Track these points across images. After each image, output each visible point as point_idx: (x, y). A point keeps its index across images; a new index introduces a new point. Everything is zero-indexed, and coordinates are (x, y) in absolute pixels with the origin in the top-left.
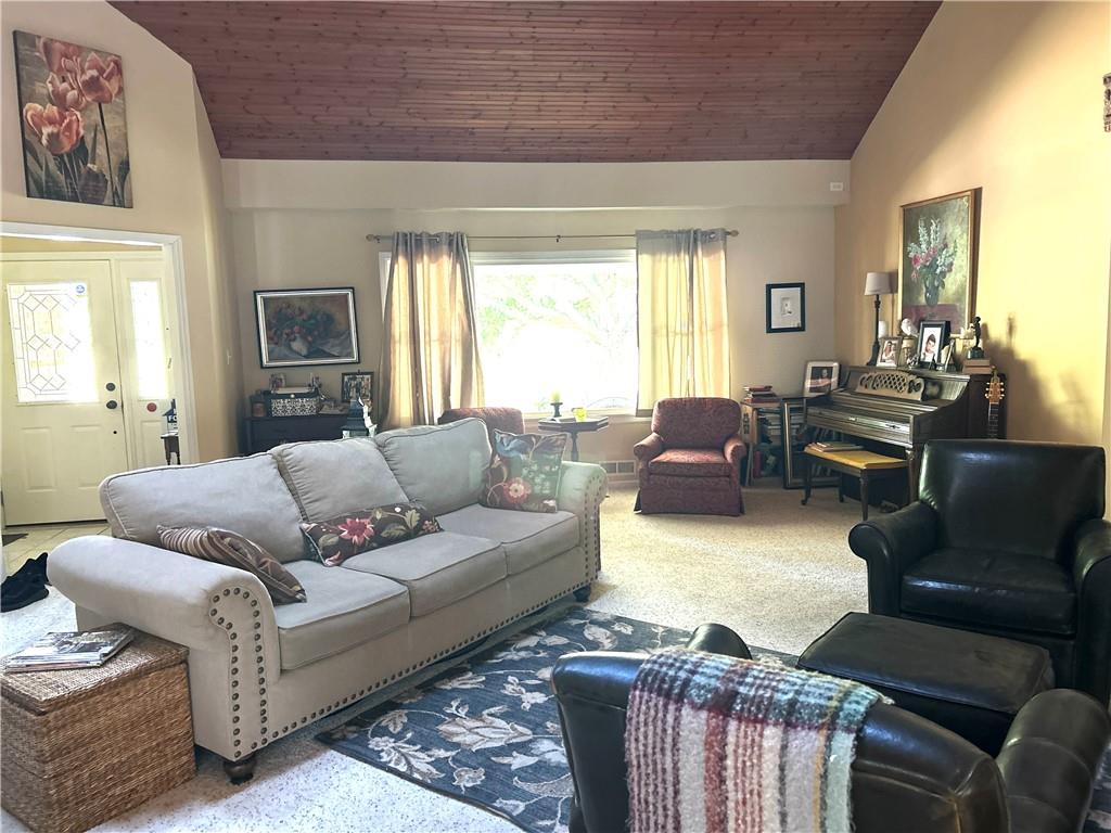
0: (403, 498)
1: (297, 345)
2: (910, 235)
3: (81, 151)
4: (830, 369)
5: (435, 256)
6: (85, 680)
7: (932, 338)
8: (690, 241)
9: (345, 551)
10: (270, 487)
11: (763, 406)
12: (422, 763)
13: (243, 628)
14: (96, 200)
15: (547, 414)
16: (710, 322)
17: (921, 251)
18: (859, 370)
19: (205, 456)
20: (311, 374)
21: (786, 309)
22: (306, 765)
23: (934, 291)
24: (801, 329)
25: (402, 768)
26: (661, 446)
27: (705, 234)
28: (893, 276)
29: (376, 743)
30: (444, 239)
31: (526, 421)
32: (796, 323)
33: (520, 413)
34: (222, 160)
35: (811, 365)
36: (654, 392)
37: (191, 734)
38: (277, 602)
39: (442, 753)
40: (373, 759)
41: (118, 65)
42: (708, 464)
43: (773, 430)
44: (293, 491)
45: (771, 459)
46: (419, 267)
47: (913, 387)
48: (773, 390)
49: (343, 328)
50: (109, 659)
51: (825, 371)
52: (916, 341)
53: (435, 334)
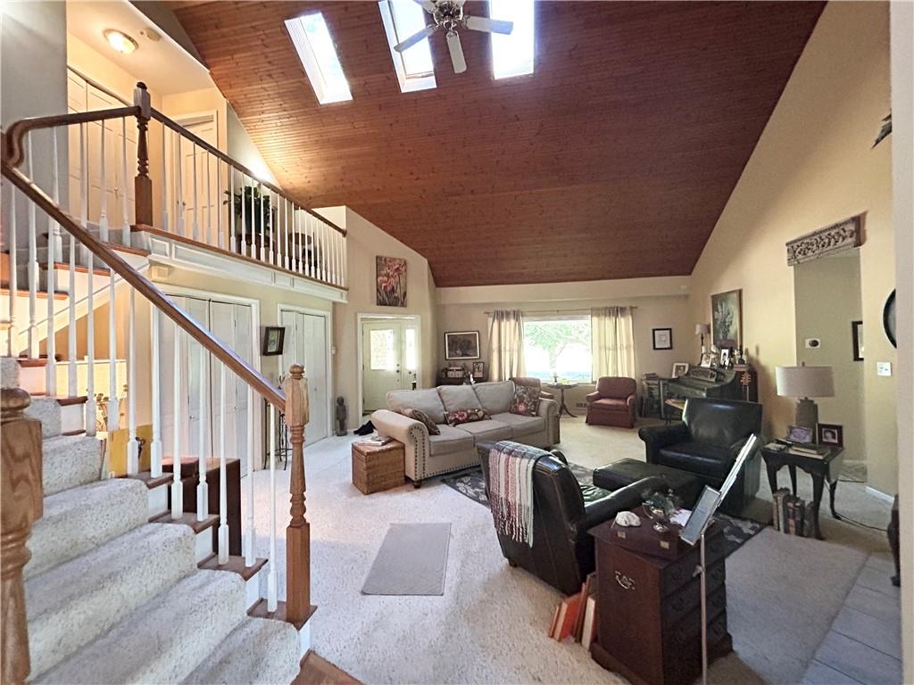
0: (480, 406)
1: (458, 352)
2: (715, 309)
3: (393, 290)
4: (684, 367)
5: (508, 319)
6: (377, 449)
7: (725, 354)
8: (617, 311)
9: (457, 422)
10: (435, 399)
11: (650, 382)
12: (471, 492)
13: (419, 438)
14: (396, 305)
15: (552, 382)
16: (625, 345)
17: (719, 316)
18: (695, 367)
19: (424, 388)
20: (462, 362)
21: (663, 339)
22: (436, 487)
23: (726, 333)
24: (671, 348)
25: (464, 492)
26: (599, 397)
27: (621, 308)
28: (708, 327)
29: (458, 484)
30: (512, 313)
32: (668, 345)
33: (539, 380)
34: (438, 289)
35: (675, 364)
36: (600, 372)
37: (404, 471)
38: (430, 434)
39: (478, 490)
40: (456, 489)
41: (405, 263)
42: (617, 405)
43: (655, 393)
44: (442, 401)
45: (656, 406)
46: (503, 324)
47: (712, 376)
48: (656, 375)
49: (474, 345)
50: (384, 444)
51: (682, 367)
52: (718, 356)
53: (508, 348)
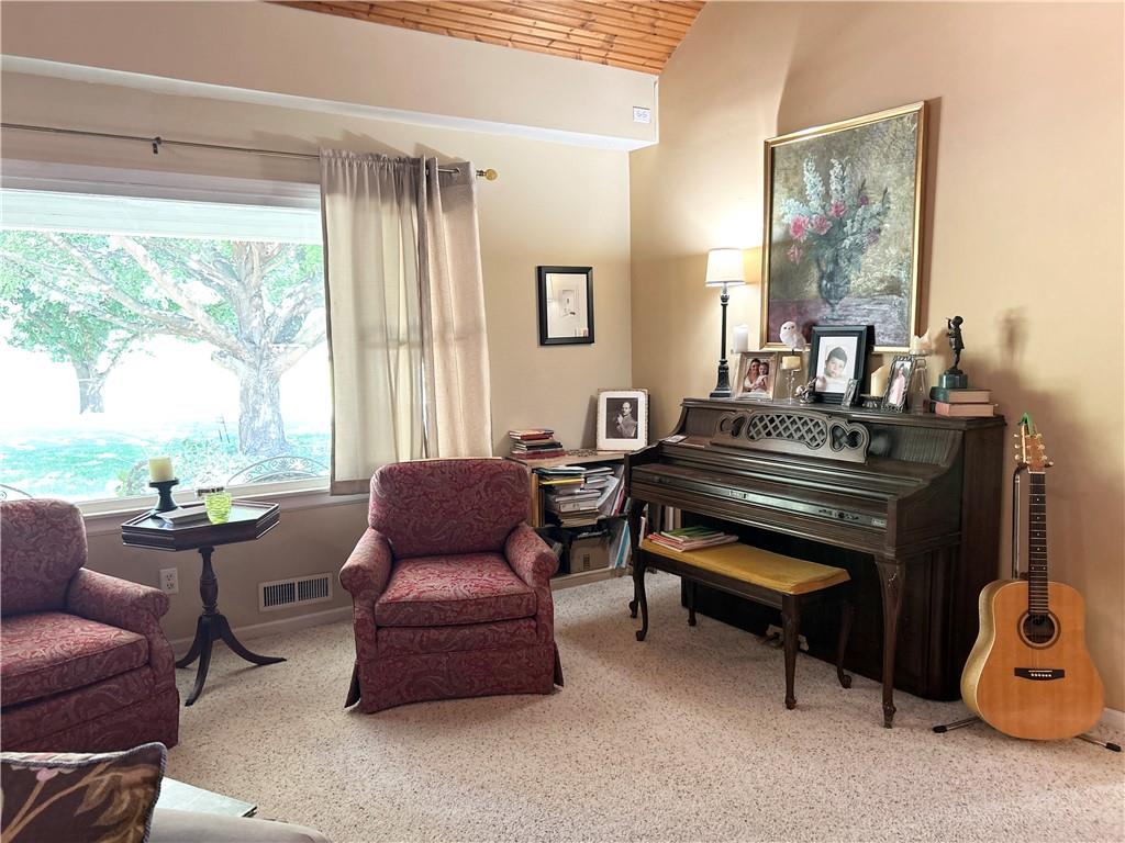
2: (786, 187)
4: (634, 403)
7: (837, 353)
21: (568, 308)
23: (838, 276)
24: (589, 339)
26: (390, 561)
31: (88, 520)
32: (581, 329)
35: (604, 396)
48: (556, 438)
51: (627, 405)
